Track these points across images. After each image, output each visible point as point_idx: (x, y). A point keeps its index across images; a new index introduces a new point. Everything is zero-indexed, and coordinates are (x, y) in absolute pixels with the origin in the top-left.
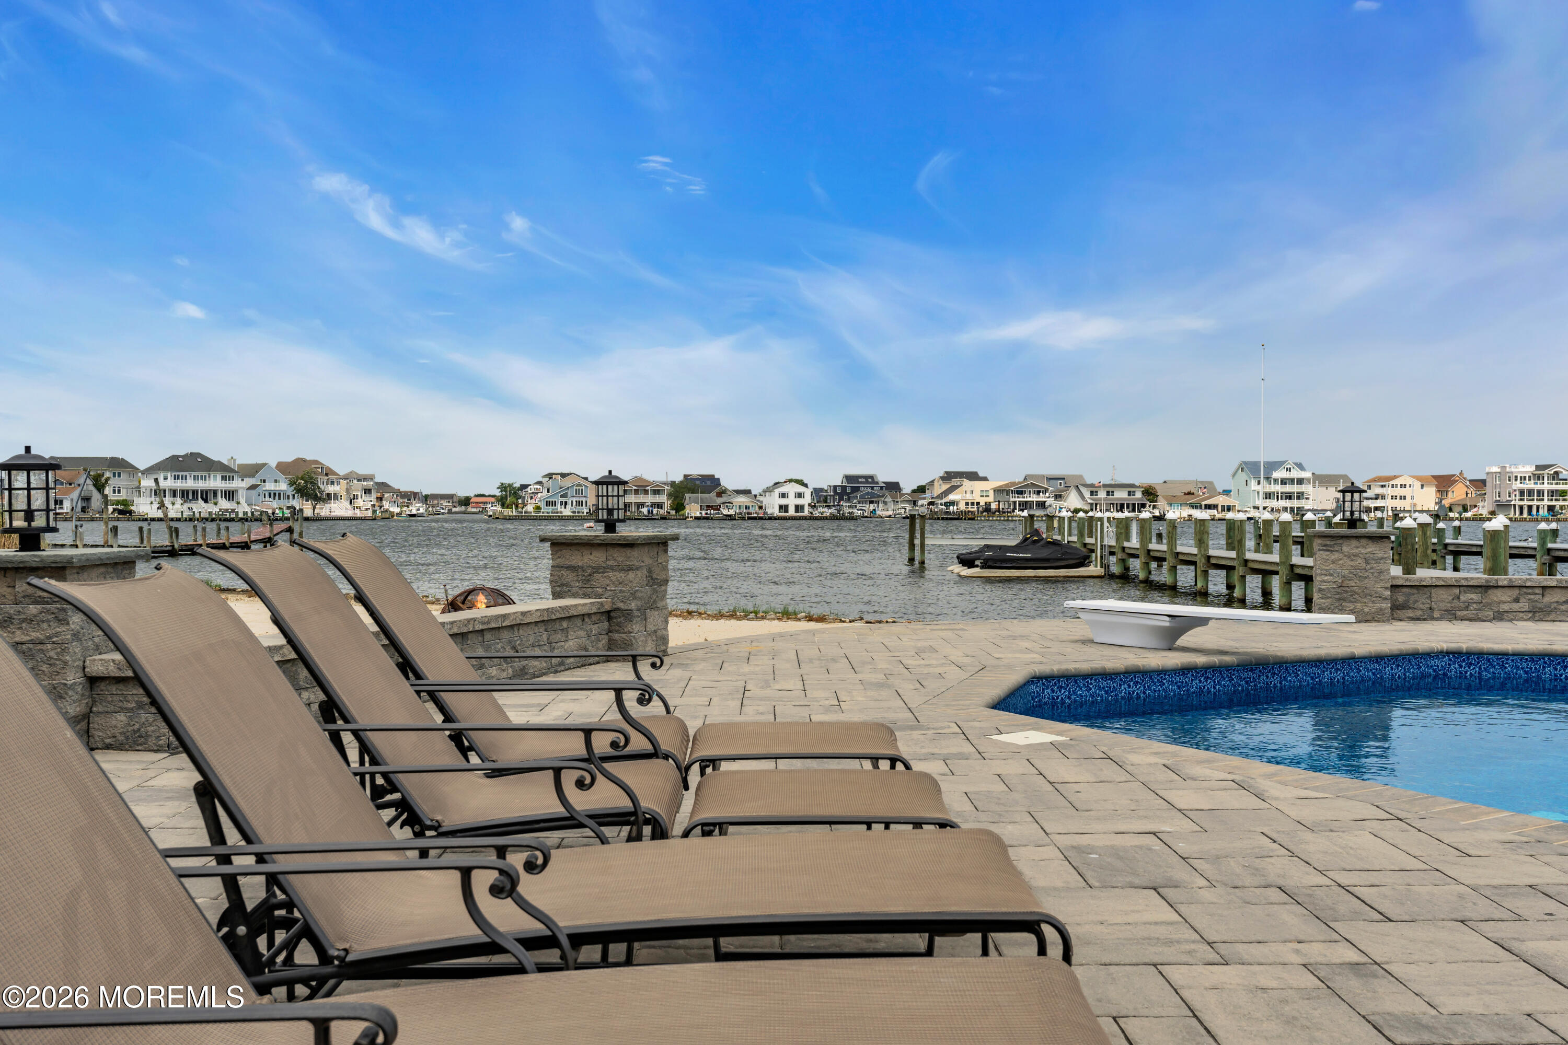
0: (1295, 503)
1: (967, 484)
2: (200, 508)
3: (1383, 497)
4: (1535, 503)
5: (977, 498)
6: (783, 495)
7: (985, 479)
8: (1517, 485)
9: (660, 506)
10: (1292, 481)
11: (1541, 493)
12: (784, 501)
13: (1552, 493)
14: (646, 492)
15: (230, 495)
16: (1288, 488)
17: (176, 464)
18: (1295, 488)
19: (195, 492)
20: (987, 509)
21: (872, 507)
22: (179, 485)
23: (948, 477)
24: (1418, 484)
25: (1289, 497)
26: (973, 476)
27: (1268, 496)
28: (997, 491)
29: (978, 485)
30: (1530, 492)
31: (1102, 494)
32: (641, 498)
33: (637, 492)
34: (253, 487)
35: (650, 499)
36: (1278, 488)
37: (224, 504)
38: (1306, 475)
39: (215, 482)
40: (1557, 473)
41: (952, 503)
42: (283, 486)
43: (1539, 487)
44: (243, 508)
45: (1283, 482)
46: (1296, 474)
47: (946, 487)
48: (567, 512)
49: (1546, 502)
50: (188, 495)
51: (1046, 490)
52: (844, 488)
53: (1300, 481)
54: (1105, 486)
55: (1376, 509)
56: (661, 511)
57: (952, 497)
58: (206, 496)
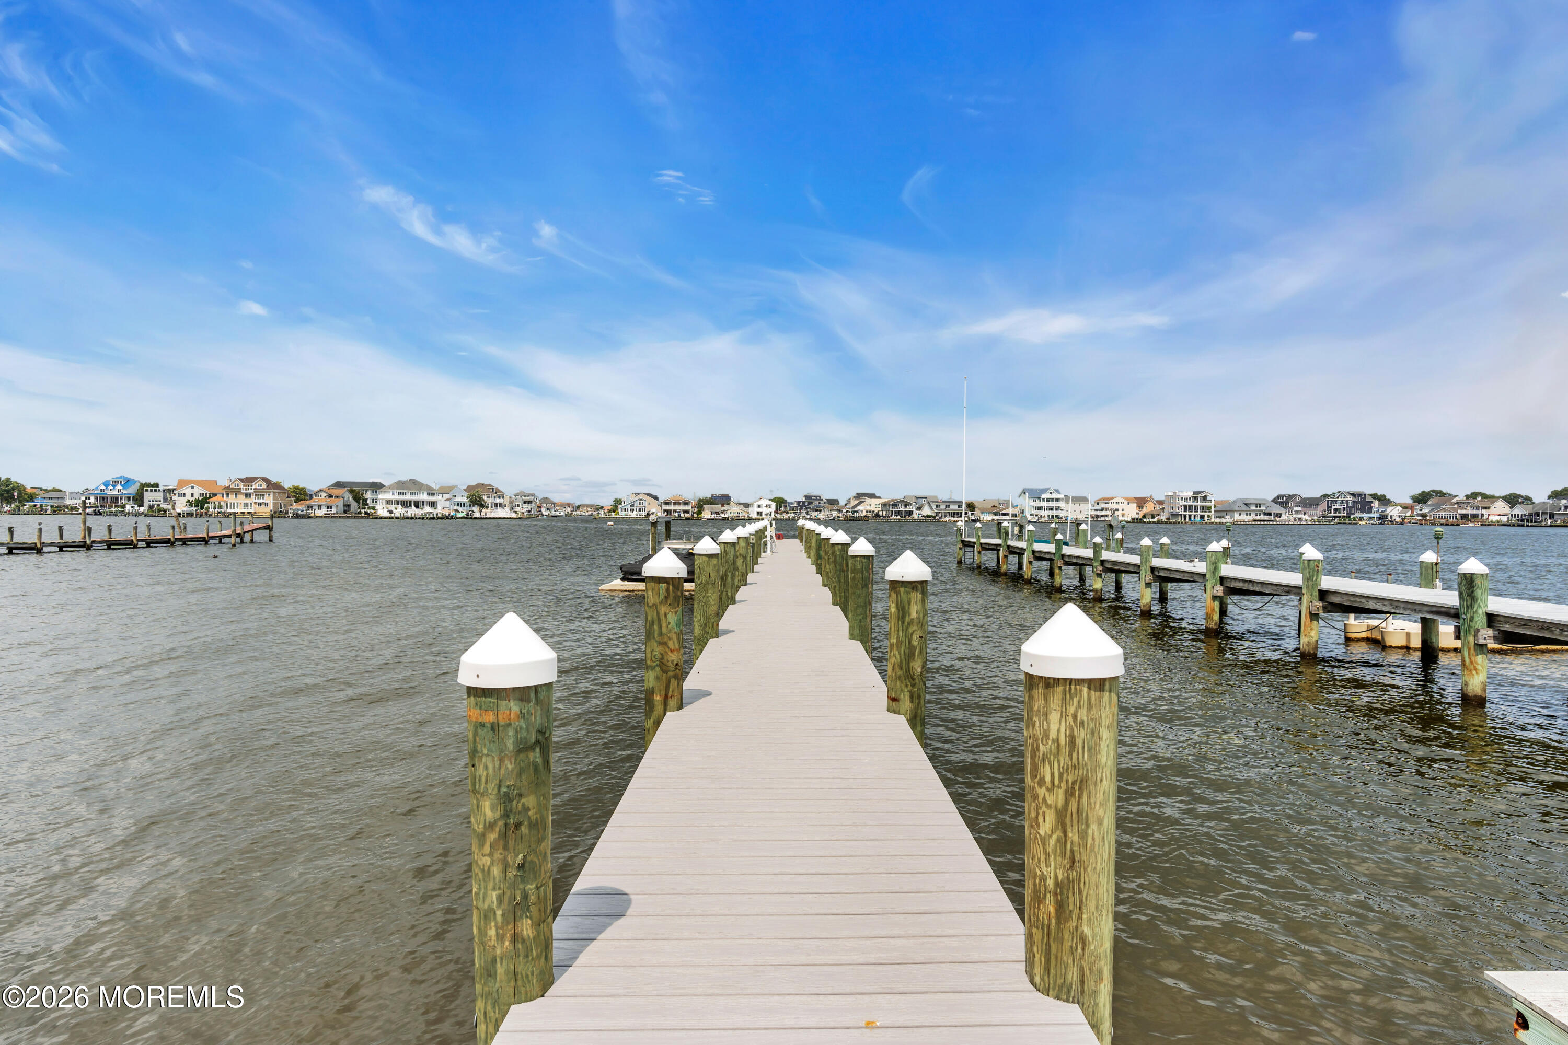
0: (1055, 513)
1: (868, 500)
2: (412, 511)
3: (1107, 509)
4: (1193, 513)
5: (873, 508)
6: (759, 506)
7: (879, 498)
8: (1183, 503)
9: (687, 512)
10: (1053, 500)
11: (1196, 507)
12: (759, 510)
13: (1203, 508)
14: (680, 504)
15: (432, 504)
16: (1050, 504)
17: (402, 486)
18: (1055, 504)
19: (411, 502)
20: (877, 515)
21: (816, 513)
22: (401, 498)
23: (858, 496)
24: (1126, 502)
25: (1051, 509)
26: (872, 496)
27: (1039, 508)
28: (884, 505)
29: (875, 502)
30: (1190, 507)
31: (943, 507)
32: (677, 507)
33: (674, 504)
34: (448, 500)
35: (682, 507)
36: (1045, 504)
37: (427, 509)
38: (1061, 496)
39: (423, 497)
40: (1206, 496)
41: (857, 512)
42: (465, 500)
43: (1195, 504)
44: (440, 510)
45: (1048, 500)
46: (1055, 496)
47: (856, 502)
48: (634, 515)
49: (1199, 513)
50: (406, 504)
51: (911, 504)
52: (803, 502)
53: (1058, 500)
54: (944, 502)
55: (1102, 516)
56: (687, 515)
57: (858, 508)
58: (417, 505)
